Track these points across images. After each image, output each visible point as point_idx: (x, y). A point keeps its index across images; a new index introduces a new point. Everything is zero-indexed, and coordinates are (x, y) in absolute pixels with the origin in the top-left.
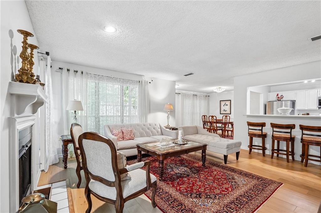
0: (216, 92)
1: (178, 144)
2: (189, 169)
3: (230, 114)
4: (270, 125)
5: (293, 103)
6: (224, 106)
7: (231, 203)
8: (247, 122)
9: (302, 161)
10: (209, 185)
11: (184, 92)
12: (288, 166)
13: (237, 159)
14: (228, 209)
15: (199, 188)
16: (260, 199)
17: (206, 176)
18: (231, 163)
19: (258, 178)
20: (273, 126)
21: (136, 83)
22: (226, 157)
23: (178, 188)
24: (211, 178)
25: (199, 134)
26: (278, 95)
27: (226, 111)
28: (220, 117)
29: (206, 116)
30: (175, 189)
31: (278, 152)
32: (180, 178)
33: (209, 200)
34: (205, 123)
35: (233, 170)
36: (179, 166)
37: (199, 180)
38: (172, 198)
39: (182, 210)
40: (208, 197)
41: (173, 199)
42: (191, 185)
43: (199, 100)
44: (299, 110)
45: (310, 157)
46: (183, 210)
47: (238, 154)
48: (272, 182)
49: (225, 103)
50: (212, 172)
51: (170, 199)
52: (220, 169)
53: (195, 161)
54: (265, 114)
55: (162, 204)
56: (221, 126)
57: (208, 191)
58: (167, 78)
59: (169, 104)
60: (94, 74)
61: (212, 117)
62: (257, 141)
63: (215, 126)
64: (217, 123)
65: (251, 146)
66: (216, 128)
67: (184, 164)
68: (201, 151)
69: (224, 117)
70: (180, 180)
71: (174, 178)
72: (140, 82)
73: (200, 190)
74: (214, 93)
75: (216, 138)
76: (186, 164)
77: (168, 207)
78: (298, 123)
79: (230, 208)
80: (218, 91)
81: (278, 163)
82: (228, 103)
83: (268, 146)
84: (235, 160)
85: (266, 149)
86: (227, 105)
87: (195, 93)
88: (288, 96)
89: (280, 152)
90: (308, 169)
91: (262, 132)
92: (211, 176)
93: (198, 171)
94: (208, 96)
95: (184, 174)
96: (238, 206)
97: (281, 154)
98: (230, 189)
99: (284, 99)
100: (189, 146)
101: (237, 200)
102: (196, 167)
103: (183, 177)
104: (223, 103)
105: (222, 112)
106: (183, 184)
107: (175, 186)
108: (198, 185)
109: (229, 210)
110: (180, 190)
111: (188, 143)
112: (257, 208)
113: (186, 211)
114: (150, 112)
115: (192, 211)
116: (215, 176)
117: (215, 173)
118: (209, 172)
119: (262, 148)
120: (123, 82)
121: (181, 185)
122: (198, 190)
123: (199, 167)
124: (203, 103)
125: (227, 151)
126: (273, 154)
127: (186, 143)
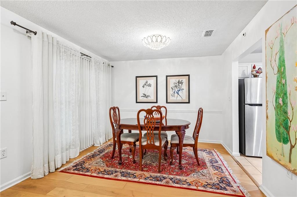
3: (157, 102)
6: (143, 87)
26: (254, 67)
27: (148, 96)
29: (117, 110)
49: (147, 82)
82: (152, 81)
86: (150, 85)
104: (141, 82)
105: (140, 99)
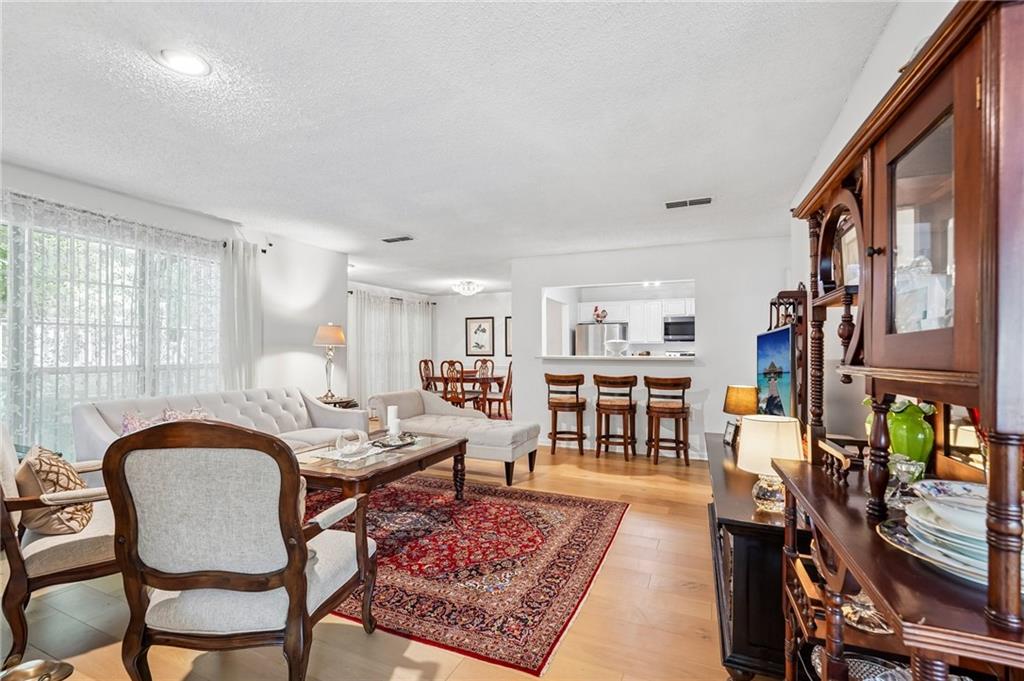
0: (458, 294)
1: (391, 446)
2: (424, 513)
3: (493, 355)
4: (593, 379)
5: (624, 327)
6: (475, 333)
7: (551, 567)
8: (546, 375)
9: (649, 455)
10: (490, 543)
11: (364, 287)
12: (626, 468)
13: (531, 468)
14: (549, 580)
15: (470, 555)
16: (601, 543)
17: (476, 523)
18: (520, 481)
19: (585, 503)
20: (600, 381)
21: (210, 248)
22: (509, 466)
23: (415, 568)
24: (487, 524)
25: (431, 414)
26: (596, 309)
27: (482, 346)
28: (469, 364)
30: (409, 573)
31: (608, 440)
32: (409, 543)
33: (503, 575)
34: (429, 383)
35: (530, 496)
36: (390, 512)
37: (460, 534)
38: (408, 596)
39: (449, 616)
40: (497, 569)
41: (414, 596)
42: (446, 553)
43: (408, 314)
44: (634, 346)
45: (662, 444)
46: (450, 614)
47: (532, 456)
48: (612, 505)
49: (480, 326)
50: (486, 510)
51: (406, 598)
52: (502, 498)
53: (430, 490)
54: (574, 354)
55: (387, 617)
56: (471, 389)
57: (492, 556)
58: (323, 241)
59: (330, 324)
60: (16, 194)
61: (452, 363)
62: (567, 422)
63: (459, 390)
64: (465, 381)
65: (555, 435)
66: (461, 396)
67: (403, 503)
68: (452, 458)
69: (479, 364)
70: (412, 548)
71: (391, 546)
72: (230, 245)
73: (472, 557)
74: (450, 297)
75: (479, 420)
76: (410, 504)
77: (408, 619)
78: (641, 372)
79: (552, 577)
80: (465, 293)
81: (607, 466)
82: (487, 325)
83: (589, 429)
84: (526, 473)
85: (585, 438)
86: (484, 331)
87: (397, 293)
88: (616, 312)
89: (611, 440)
90: (661, 467)
91: (577, 396)
92: (486, 519)
93: (450, 513)
94: (431, 303)
95: (417, 530)
96: (564, 568)
97: (613, 443)
98: (538, 539)
99: (607, 319)
100: (420, 448)
101: (559, 558)
102: (440, 505)
103: (417, 538)
104: (473, 325)
105: (472, 350)
106: (424, 553)
107: (405, 564)
108: (463, 548)
109: (551, 583)
110: (421, 571)
111: (417, 439)
112: (601, 562)
113: (460, 612)
114: (262, 353)
115: (475, 609)
116: (497, 517)
117: (493, 511)
118: (478, 513)
119: (576, 436)
120: (158, 241)
121: (419, 558)
122: (469, 558)
123: (448, 505)
124: (420, 322)
125: (513, 452)
126: (599, 446)
127: (409, 440)
